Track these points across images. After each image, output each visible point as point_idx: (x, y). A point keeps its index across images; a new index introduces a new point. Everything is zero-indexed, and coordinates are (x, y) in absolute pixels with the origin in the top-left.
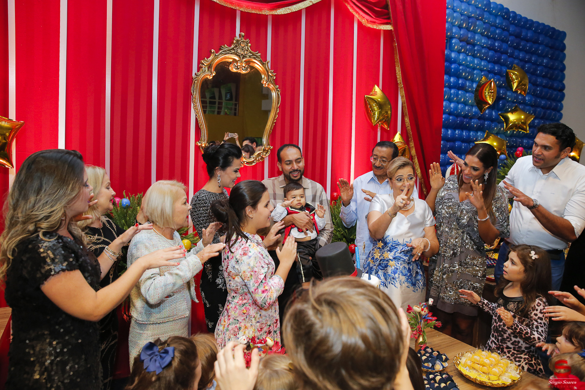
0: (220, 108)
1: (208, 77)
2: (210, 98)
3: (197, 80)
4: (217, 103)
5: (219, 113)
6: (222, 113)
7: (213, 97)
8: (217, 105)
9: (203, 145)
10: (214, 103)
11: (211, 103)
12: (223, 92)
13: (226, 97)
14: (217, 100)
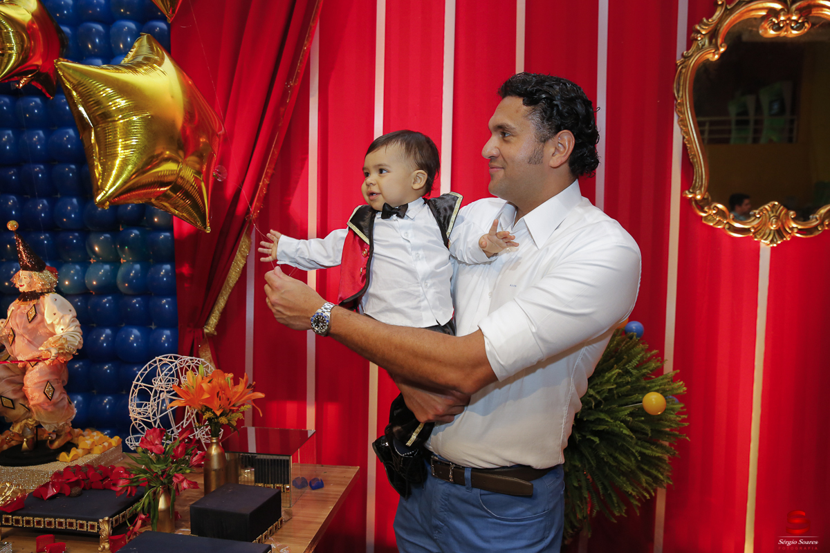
0: (757, 132)
1: (710, 56)
2: (738, 114)
3: (686, 66)
4: (752, 123)
5: (756, 140)
6: (763, 141)
7: (744, 112)
8: (751, 126)
9: (699, 197)
10: (746, 122)
11: (739, 123)
12: (765, 100)
13: (771, 108)
14: (752, 116)
